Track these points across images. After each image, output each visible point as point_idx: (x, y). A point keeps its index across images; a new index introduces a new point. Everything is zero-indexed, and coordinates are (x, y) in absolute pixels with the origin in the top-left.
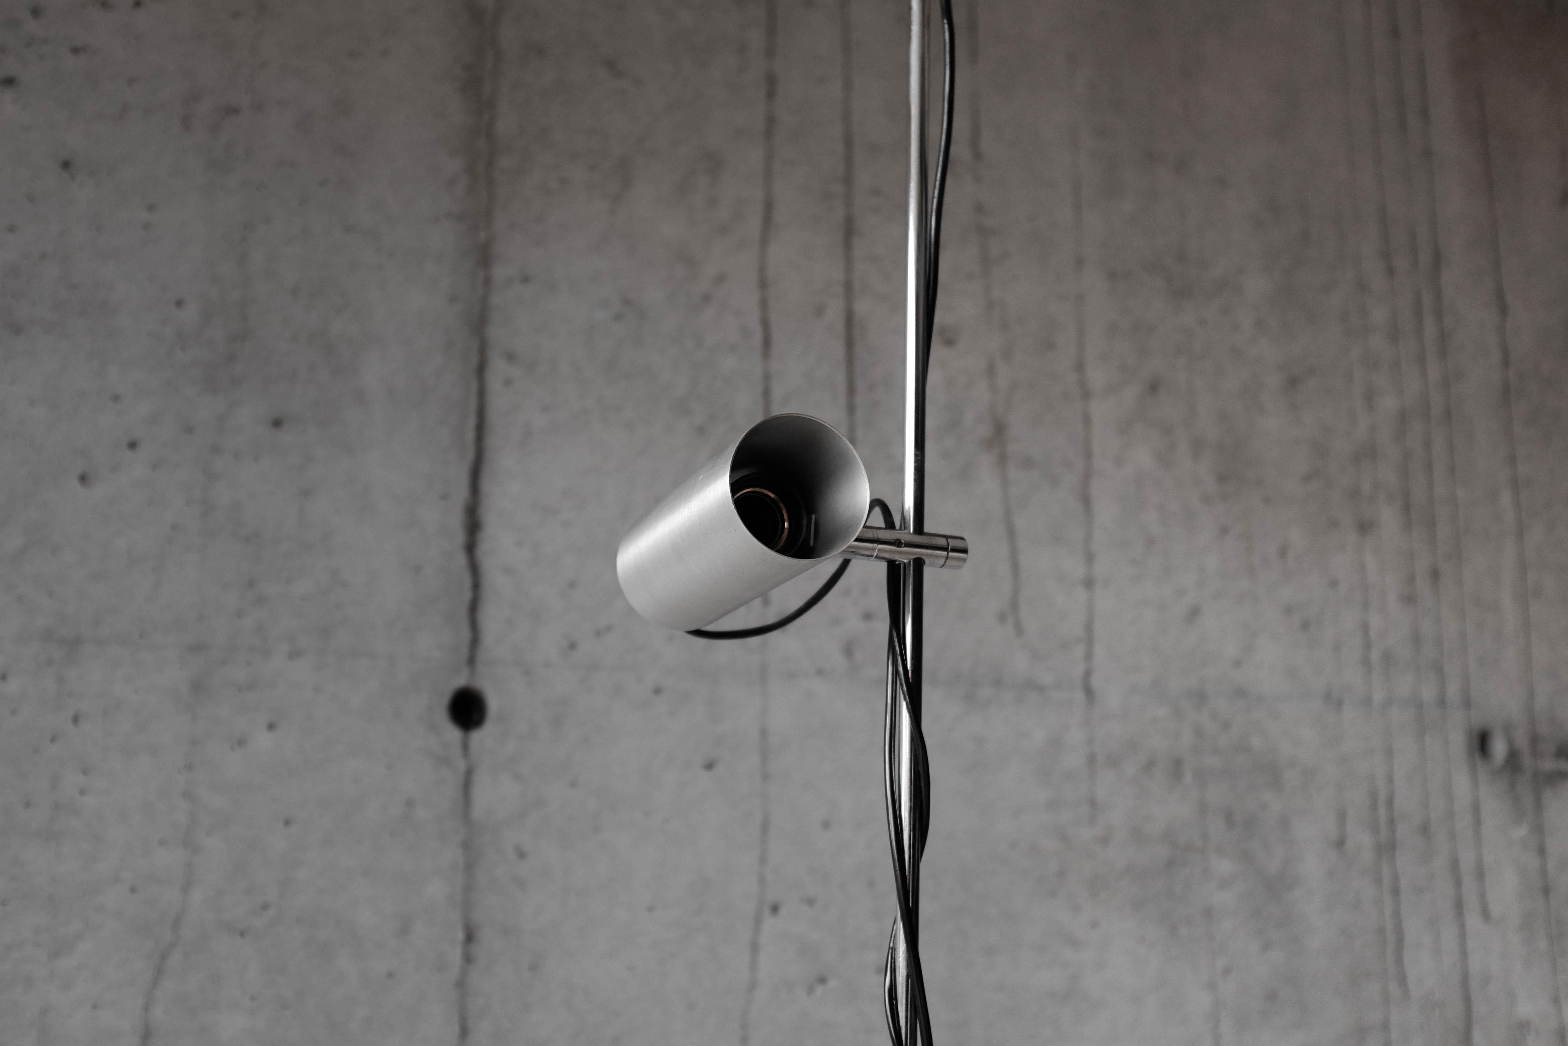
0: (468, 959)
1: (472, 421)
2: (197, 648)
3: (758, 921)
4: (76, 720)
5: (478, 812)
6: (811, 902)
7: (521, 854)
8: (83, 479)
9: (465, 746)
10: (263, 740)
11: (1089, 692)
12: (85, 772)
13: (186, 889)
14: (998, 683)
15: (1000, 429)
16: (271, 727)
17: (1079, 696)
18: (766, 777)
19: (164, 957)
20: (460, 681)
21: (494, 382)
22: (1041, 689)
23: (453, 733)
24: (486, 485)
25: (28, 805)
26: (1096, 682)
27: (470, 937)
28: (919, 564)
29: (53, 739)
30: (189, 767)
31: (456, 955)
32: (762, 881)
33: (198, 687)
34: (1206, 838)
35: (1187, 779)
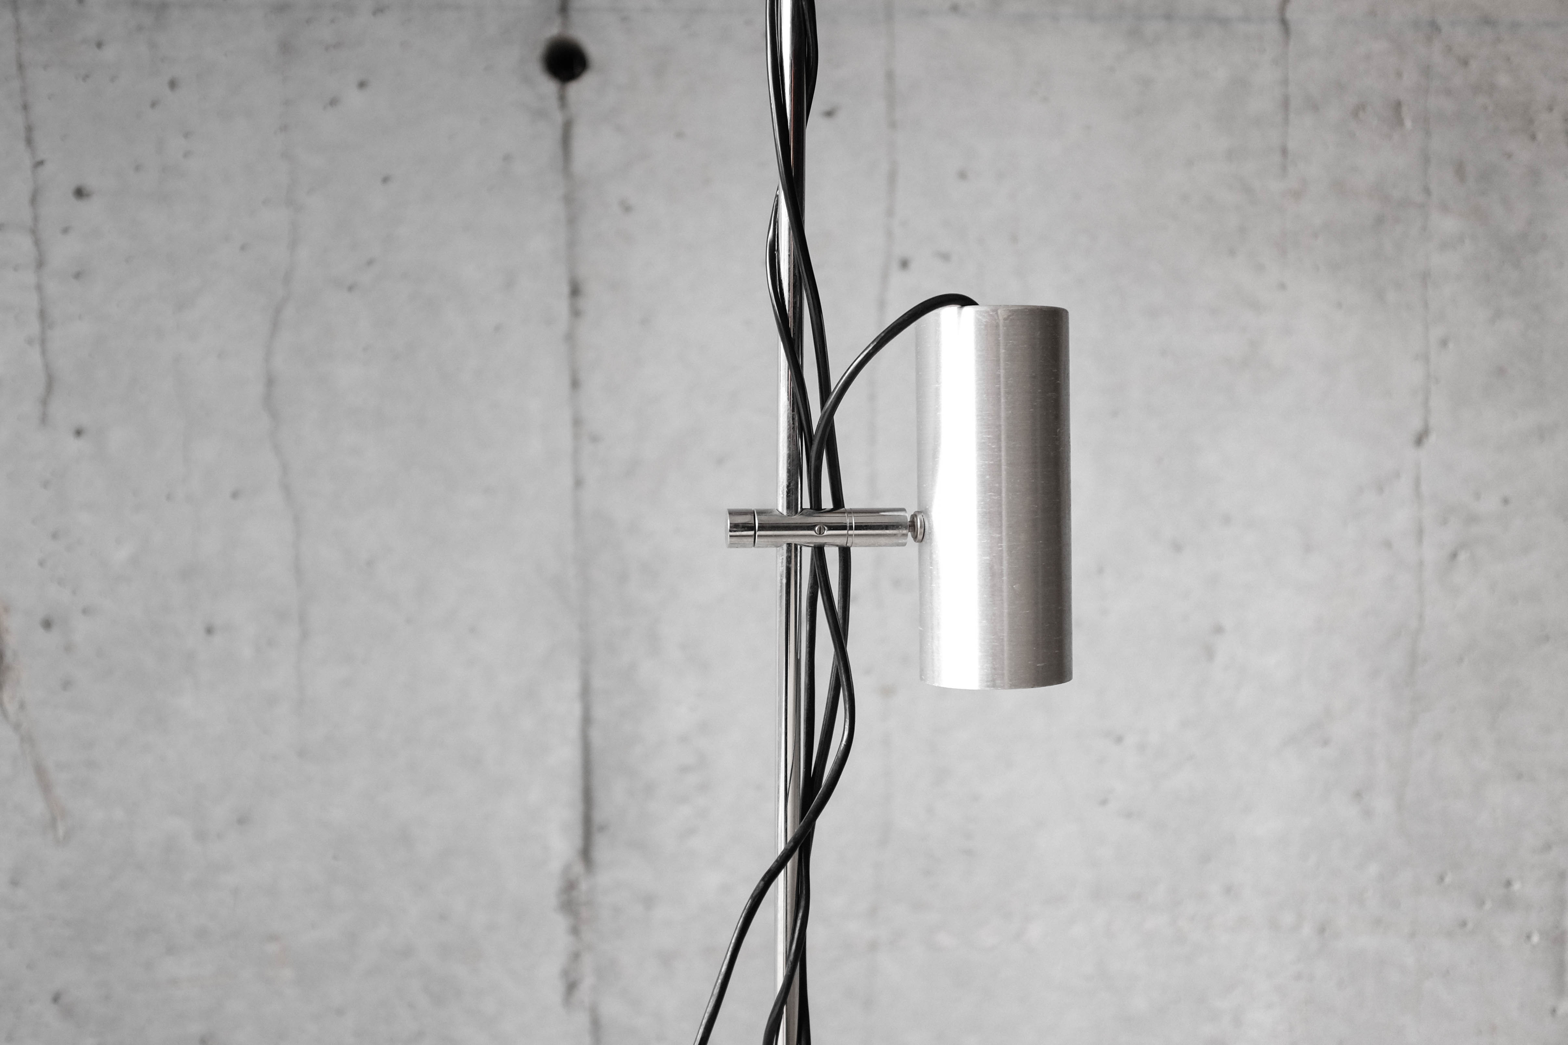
0: (576, 313)
2: (281, 8)
3: (885, 277)
4: (173, 84)
5: (578, 167)
6: (945, 257)
7: (627, 208)
9: (563, 100)
10: (355, 99)
11: (1284, 23)
12: (187, 135)
13: (293, 247)
14: (1168, 17)
16: (362, 85)
17: (1273, 29)
18: (893, 125)
19: (278, 311)
20: (553, 31)
22: (1224, 22)
23: (548, 86)
25: (138, 168)
26: (1292, 13)
27: (575, 291)
29: (153, 105)
30: (284, 128)
31: (562, 306)
32: (889, 234)
33: (286, 48)
34: (1427, 191)
35: (1408, 124)
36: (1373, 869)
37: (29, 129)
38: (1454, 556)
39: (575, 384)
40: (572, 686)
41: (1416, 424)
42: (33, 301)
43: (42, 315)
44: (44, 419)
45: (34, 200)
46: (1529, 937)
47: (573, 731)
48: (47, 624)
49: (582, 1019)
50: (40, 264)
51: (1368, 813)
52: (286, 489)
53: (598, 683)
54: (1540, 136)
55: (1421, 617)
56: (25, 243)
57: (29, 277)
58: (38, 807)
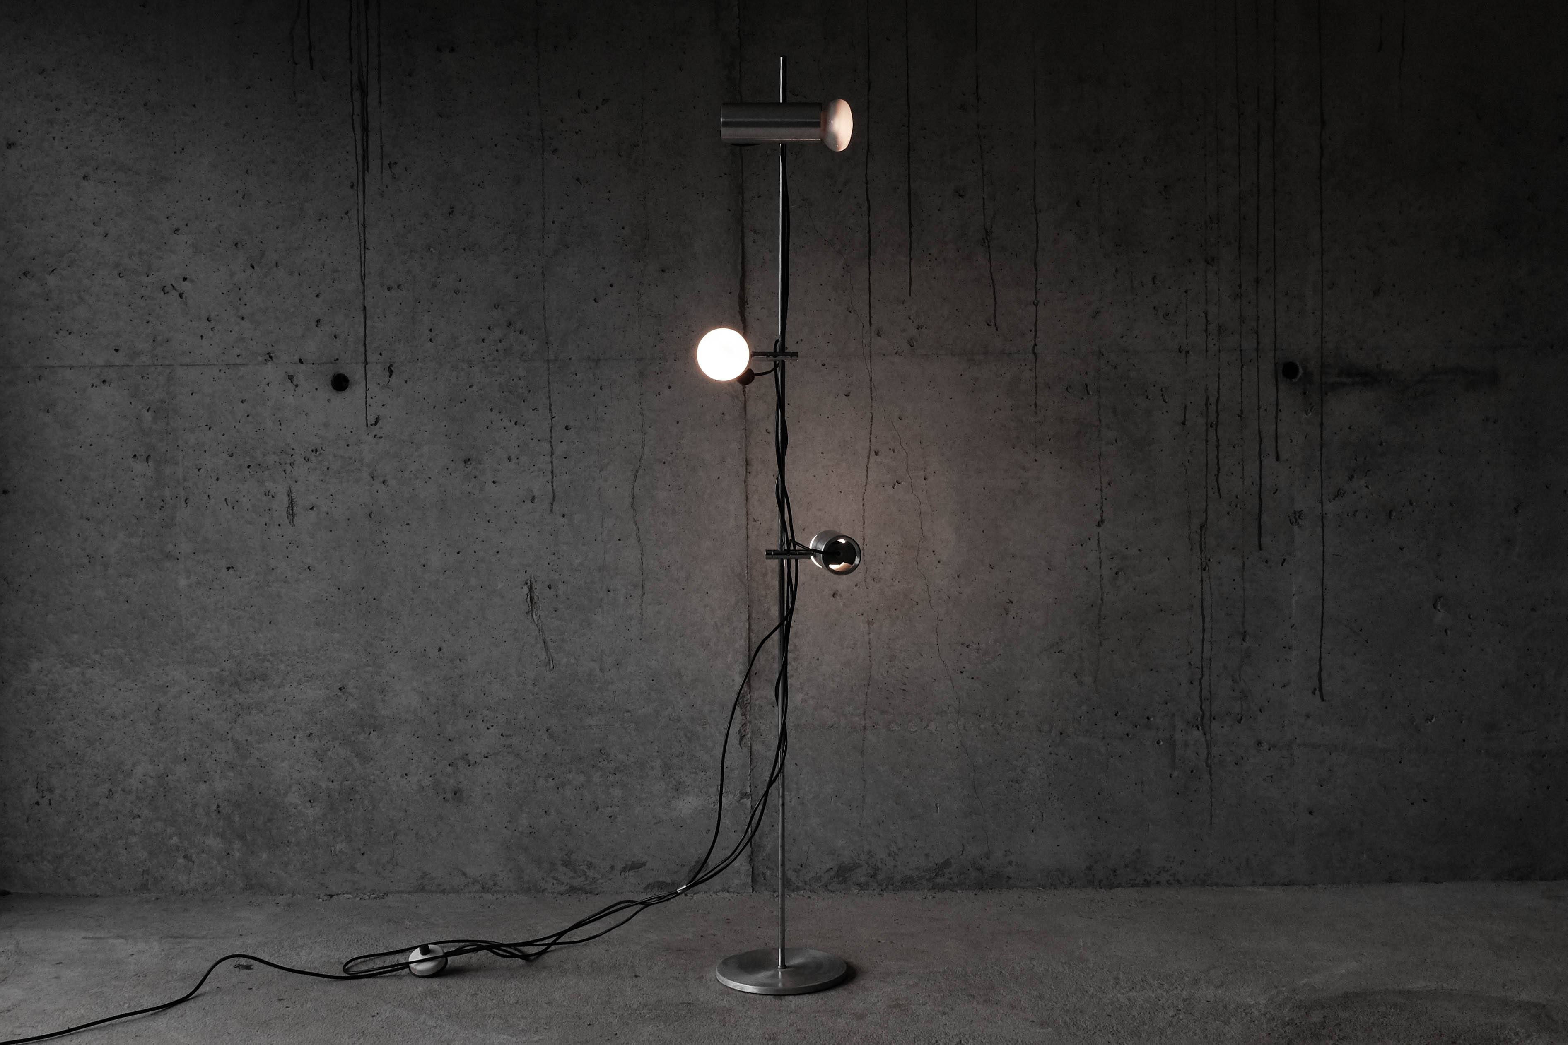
0: (748, 472)
1: (740, 260)
2: (640, 360)
3: (869, 458)
4: (601, 388)
5: (749, 416)
6: (894, 450)
7: (768, 432)
8: (595, 300)
9: (744, 391)
10: (666, 392)
11: (1035, 354)
12: (605, 406)
13: (643, 448)
14: (985, 354)
15: (988, 233)
16: (670, 387)
17: (1032, 356)
18: (873, 398)
19: (637, 471)
21: (749, 243)
22: (1009, 354)
23: (738, 386)
24: (747, 285)
25: (587, 419)
26: (1038, 350)
27: (747, 463)
28: (783, 363)
29: (594, 396)
30: (641, 404)
31: (742, 471)
32: (871, 441)
33: (641, 374)
34: (1100, 421)
35: (1091, 393)
36: (1084, 708)
37: (550, 405)
38: (1117, 573)
39: (747, 499)
40: (745, 616)
41: (1098, 518)
42: (550, 468)
43: (552, 472)
44: (551, 511)
45: (551, 431)
46: (1158, 743)
47: (744, 635)
48: (550, 587)
49: (746, 751)
50: (552, 454)
51: (1081, 683)
52: (638, 537)
53: (754, 615)
54: (1150, 397)
55: (1102, 599)
56: (547, 446)
57: (548, 459)
58: (543, 656)
